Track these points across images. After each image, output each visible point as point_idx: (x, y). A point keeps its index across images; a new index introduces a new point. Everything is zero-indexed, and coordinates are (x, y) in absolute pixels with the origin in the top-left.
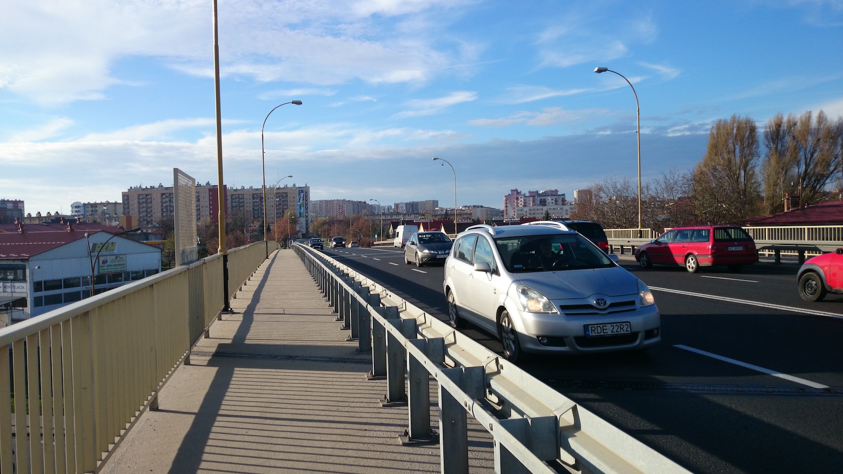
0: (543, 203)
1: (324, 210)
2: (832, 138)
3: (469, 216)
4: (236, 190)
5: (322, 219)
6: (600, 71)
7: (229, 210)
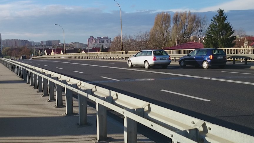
0: (103, 42)
1: (8, 43)
3: (73, 47)
5: (7, 48)
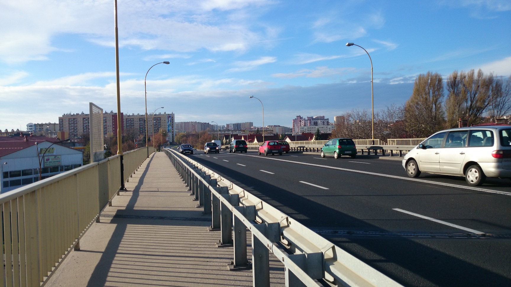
0: (316, 124)
1: (183, 128)
2: (487, 85)
3: (271, 132)
4: (129, 116)
5: (182, 133)
6: (349, 45)
7: (125, 128)
